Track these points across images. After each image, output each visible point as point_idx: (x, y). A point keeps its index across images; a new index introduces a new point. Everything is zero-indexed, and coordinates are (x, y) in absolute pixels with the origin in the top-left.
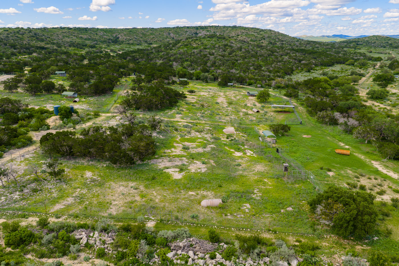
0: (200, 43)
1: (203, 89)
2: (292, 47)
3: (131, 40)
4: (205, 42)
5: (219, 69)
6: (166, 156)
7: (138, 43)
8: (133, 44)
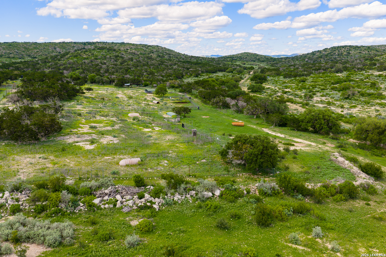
0: (90, 54)
1: (100, 89)
2: (179, 60)
3: (11, 53)
4: (95, 53)
5: (113, 75)
6: (73, 134)
7: (20, 57)
8: (14, 58)
